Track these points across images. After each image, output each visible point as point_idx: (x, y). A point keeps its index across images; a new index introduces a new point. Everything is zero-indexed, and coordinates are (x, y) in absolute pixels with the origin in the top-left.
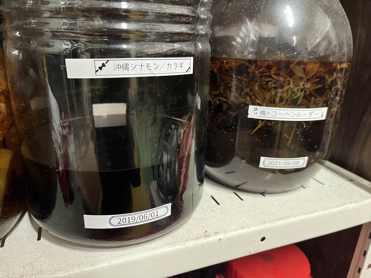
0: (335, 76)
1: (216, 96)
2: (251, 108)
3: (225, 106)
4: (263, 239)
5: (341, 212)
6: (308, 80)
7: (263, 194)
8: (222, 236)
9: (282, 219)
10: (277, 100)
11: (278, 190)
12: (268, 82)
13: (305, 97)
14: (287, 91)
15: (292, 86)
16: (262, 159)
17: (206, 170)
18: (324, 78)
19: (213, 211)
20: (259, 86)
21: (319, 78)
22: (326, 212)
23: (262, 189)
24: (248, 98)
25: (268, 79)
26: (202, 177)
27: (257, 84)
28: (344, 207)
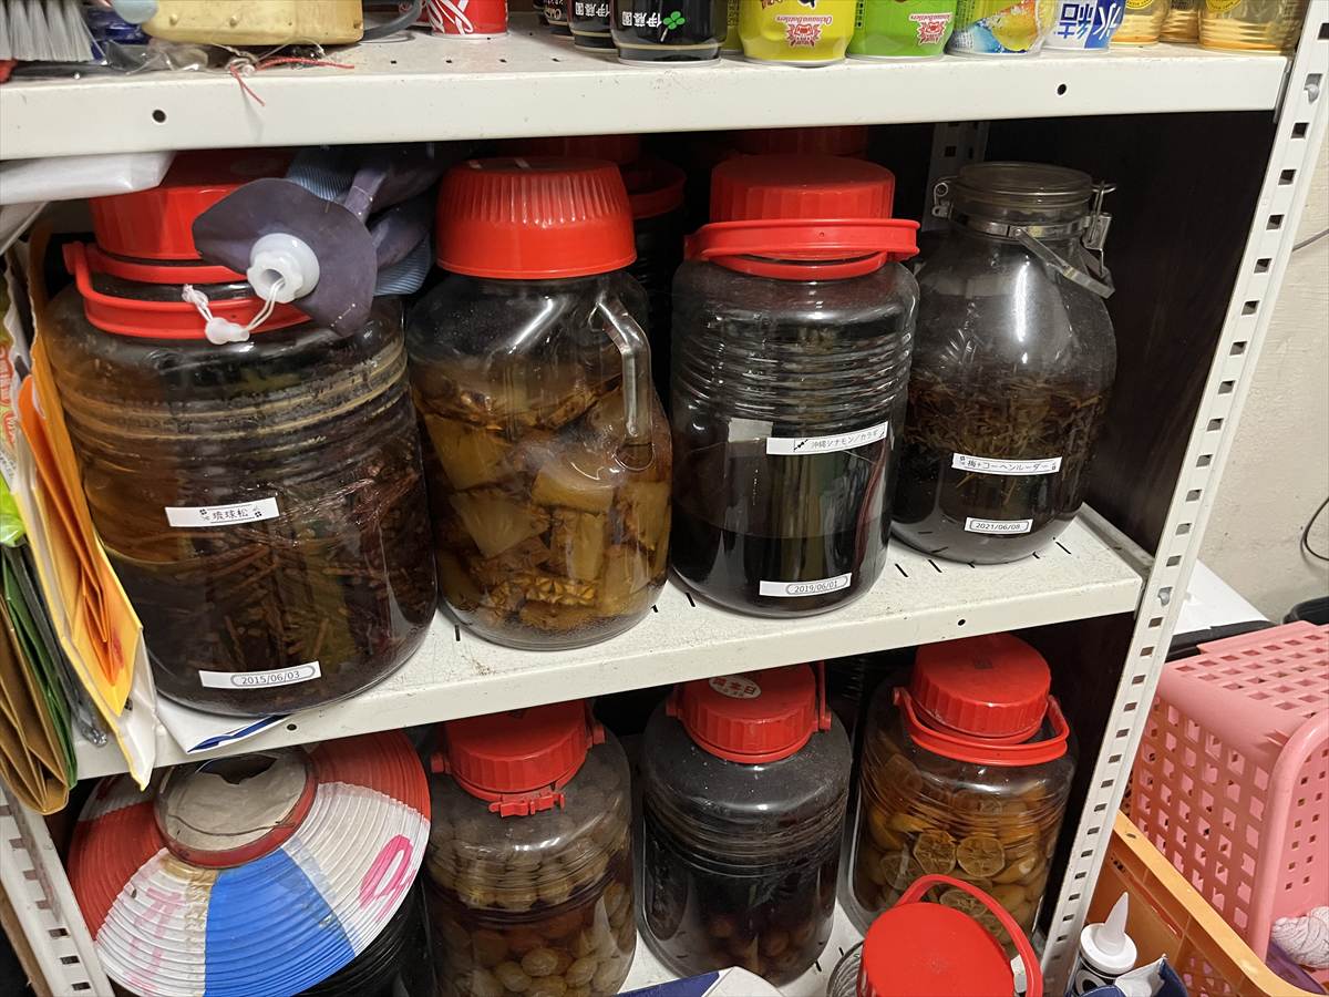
0: (1072, 418)
1: (911, 433)
2: (957, 456)
3: (923, 449)
4: (962, 622)
5: (1078, 594)
6: (1033, 426)
7: (972, 564)
8: (908, 615)
9: (990, 599)
10: (992, 449)
11: (992, 560)
12: (979, 427)
13: (1030, 445)
14: (1004, 438)
15: (1010, 433)
16: (969, 520)
17: (893, 528)
18: (1057, 422)
19: (897, 584)
20: (969, 431)
21: (1049, 422)
22: (1054, 593)
23: (970, 559)
24: (953, 443)
25: (980, 424)
26: (889, 537)
27: (966, 428)
28: (1084, 588)
